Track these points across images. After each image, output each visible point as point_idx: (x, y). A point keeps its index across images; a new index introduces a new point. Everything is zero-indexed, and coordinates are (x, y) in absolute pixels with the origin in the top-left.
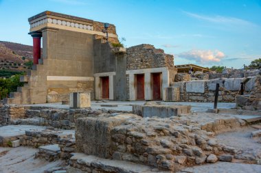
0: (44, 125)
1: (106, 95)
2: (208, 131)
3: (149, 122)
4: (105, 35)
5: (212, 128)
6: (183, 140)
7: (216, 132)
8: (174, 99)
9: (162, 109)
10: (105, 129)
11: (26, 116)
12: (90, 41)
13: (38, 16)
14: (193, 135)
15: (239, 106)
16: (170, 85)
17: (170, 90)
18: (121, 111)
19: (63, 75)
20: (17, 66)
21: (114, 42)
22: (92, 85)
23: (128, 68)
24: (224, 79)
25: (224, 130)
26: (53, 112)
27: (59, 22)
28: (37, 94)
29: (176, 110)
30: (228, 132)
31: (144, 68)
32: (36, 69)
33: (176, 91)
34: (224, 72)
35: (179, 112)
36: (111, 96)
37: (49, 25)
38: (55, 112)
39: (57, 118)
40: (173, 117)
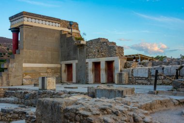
0: (18, 103)
1: (70, 79)
2: (146, 110)
3: (96, 103)
4: (70, 31)
5: (150, 107)
6: (123, 118)
7: (154, 110)
8: (124, 82)
9: (111, 91)
10: (59, 108)
11: (5, 96)
12: (57, 35)
13: (16, 16)
14: (132, 113)
15: (174, 88)
16: (121, 71)
17: (120, 75)
18: (79, 93)
19: (35, 63)
20: (3, 55)
21: (77, 37)
22: (59, 71)
23: (87, 57)
24: (163, 66)
25: (160, 109)
26: (25, 93)
27: (33, 20)
28: (14, 78)
29: (122, 91)
30: (164, 110)
31: (100, 57)
32: (14, 58)
33: (125, 76)
34: (164, 61)
35: (124, 94)
36: (74, 80)
37: (25, 23)
38: (27, 93)
39: (28, 98)
40: (117, 98)
